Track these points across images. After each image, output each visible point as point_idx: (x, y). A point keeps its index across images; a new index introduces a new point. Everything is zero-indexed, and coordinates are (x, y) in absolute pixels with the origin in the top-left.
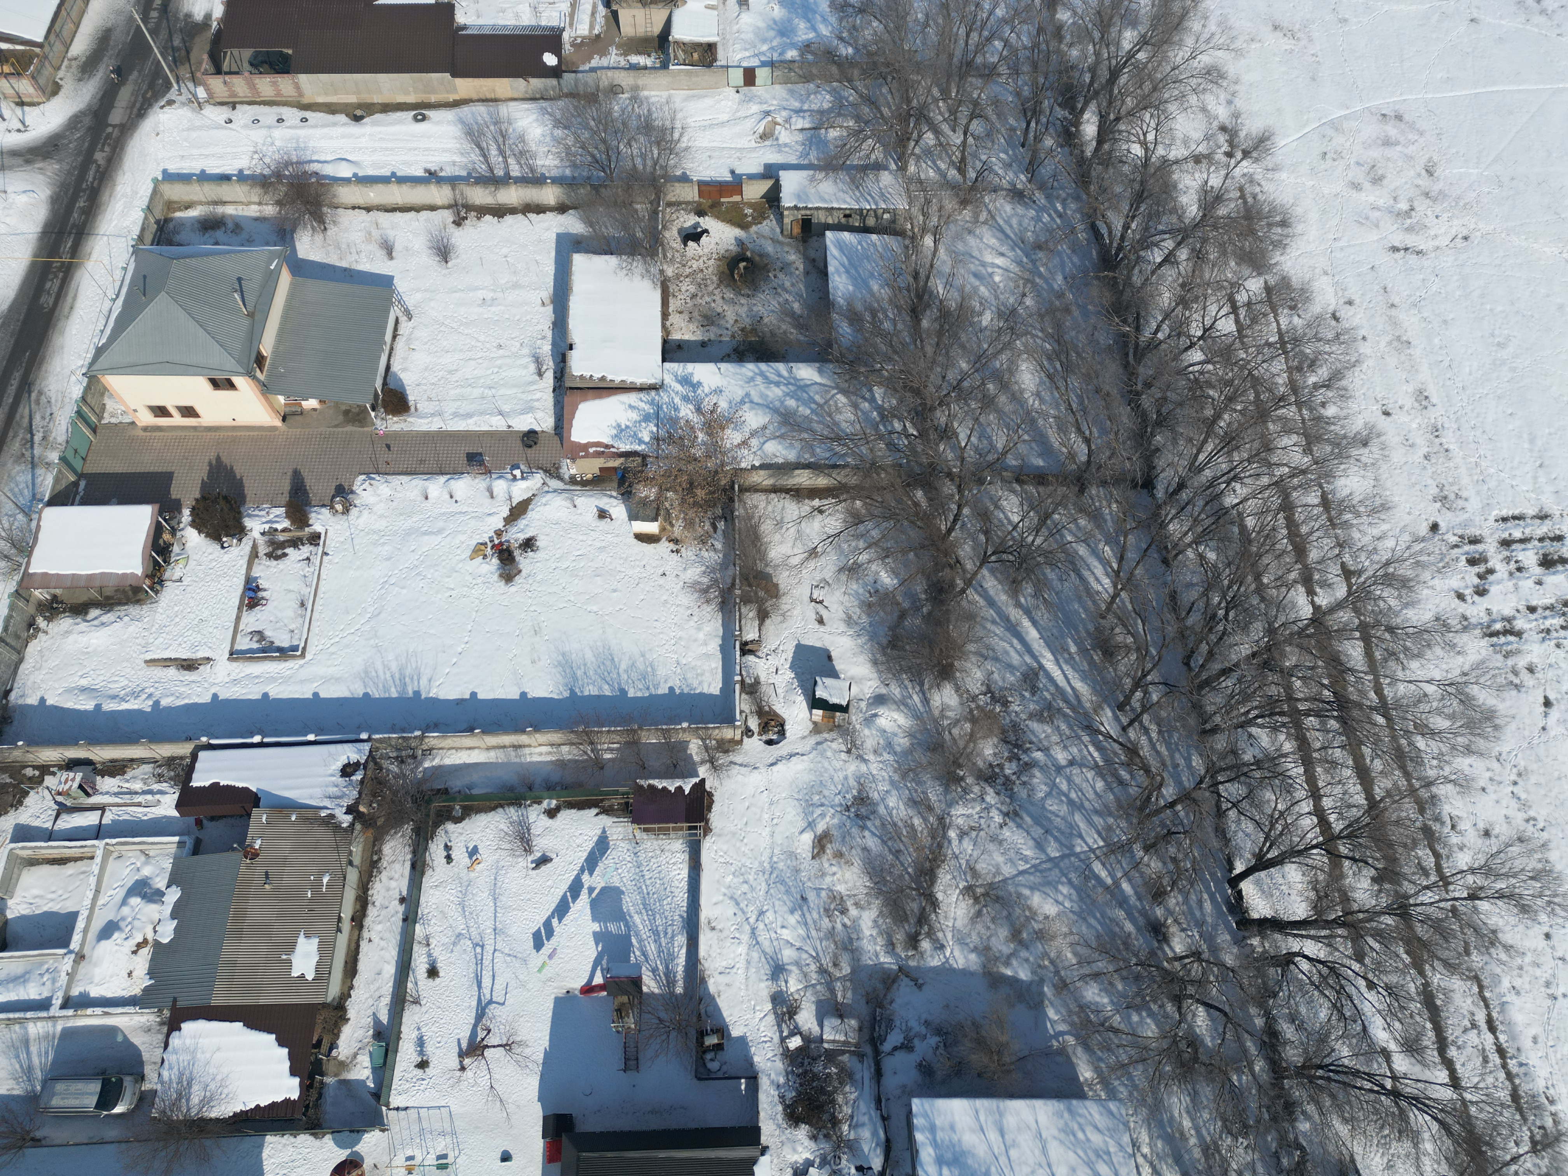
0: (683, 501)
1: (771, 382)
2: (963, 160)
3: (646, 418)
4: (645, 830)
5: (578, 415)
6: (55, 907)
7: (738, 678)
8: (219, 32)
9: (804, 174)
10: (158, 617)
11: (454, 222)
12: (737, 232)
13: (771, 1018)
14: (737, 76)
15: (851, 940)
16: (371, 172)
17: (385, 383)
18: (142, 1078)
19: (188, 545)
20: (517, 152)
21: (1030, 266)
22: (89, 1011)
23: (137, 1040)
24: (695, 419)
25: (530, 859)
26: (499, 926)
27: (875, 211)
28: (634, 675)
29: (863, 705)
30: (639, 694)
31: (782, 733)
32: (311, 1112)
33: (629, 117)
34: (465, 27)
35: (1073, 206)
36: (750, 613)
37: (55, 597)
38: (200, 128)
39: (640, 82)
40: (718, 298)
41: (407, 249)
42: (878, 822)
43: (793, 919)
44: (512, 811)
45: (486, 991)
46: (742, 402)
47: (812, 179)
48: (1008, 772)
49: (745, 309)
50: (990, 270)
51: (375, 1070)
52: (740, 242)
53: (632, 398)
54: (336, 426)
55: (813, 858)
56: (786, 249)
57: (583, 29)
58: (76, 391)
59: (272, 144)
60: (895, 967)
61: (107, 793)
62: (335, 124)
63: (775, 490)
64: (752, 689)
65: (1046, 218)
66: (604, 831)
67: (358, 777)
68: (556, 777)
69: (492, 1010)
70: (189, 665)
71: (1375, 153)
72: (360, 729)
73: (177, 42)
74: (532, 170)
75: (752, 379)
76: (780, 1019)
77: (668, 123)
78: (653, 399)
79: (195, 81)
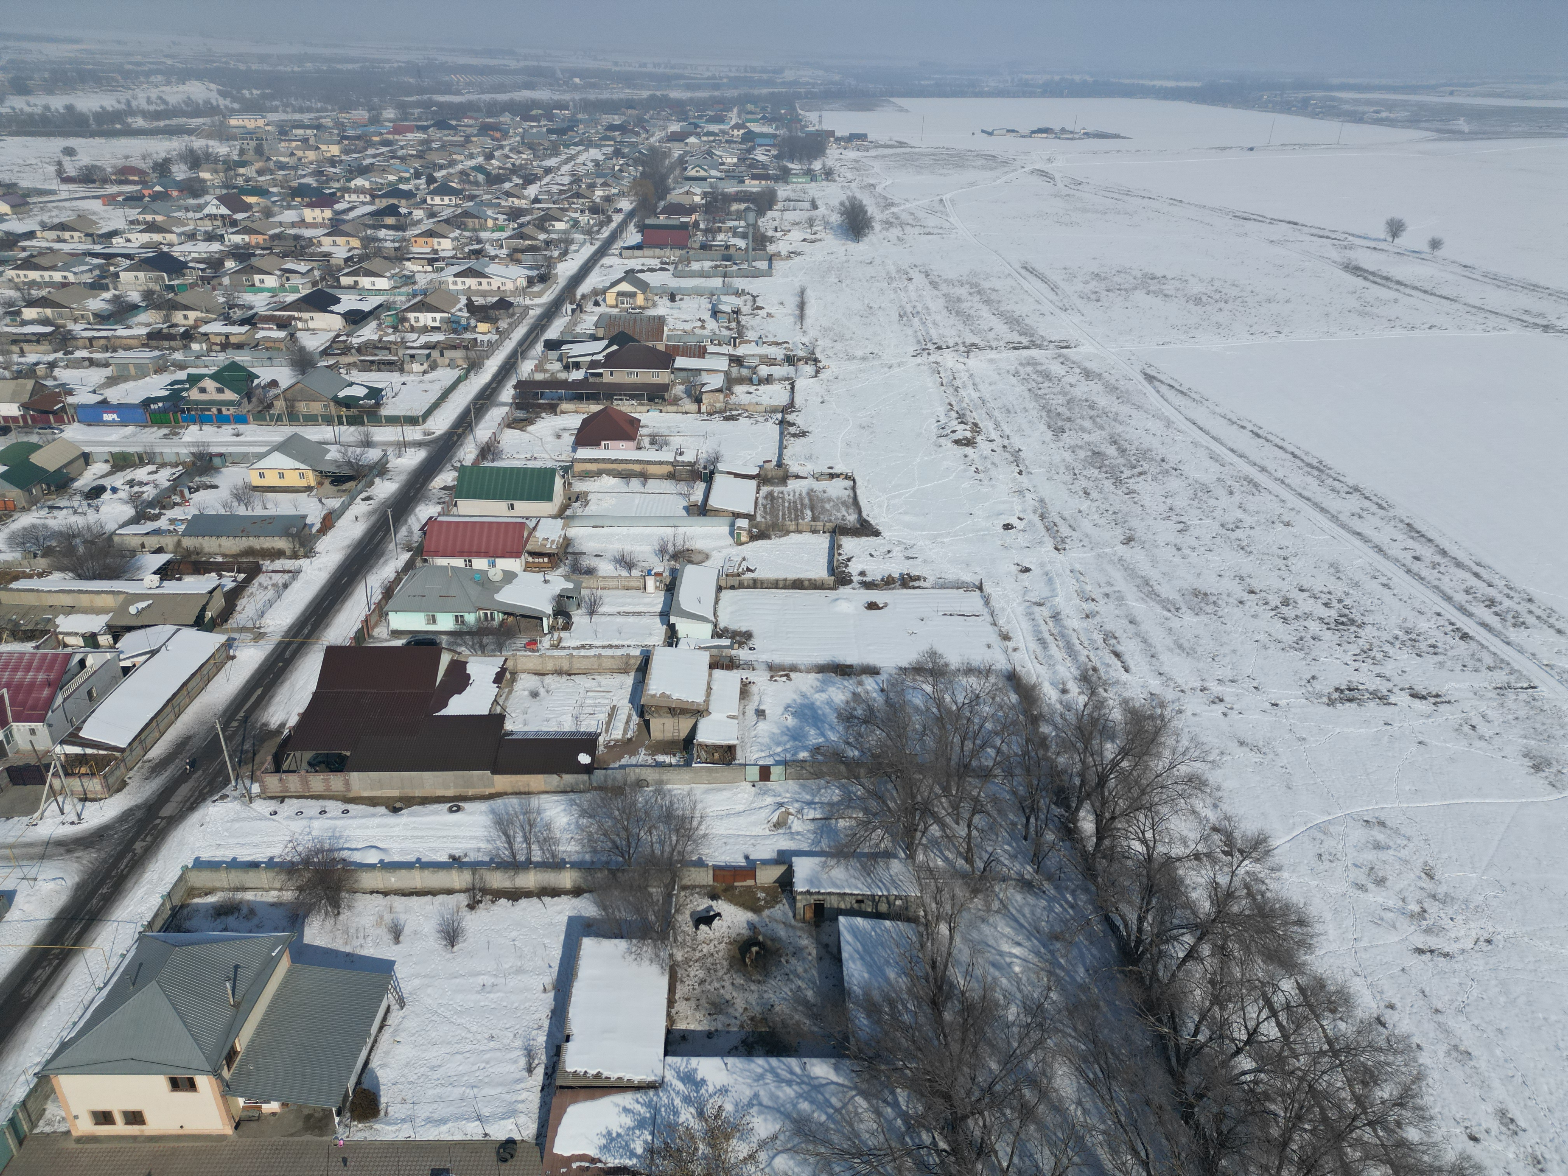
1: (783, 1081)
2: (969, 849)
5: (566, 1120)
8: (289, 737)
9: (817, 860)
11: (468, 906)
12: (750, 916)
14: (753, 773)
16: (396, 858)
17: (359, 1083)
20: (541, 838)
21: (1049, 956)
24: (696, 1125)
27: (887, 897)
33: (652, 807)
34: (511, 733)
35: (1083, 897)
38: (244, 819)
39: (665, 777)
40: (727, 984)
41: (415, 933)
46: (750, 1105)
47: (824, 865)
49: (756, 995)
50: (1008, 960)
52: (752, 926)
53: (627, 1099)
54: (292, 1135)
56: (799, 933)
57: (617, 733)
58: (20, 1093)
59: (309, 833)
62: (373, 815)
65: (1058, 909)
71: (1370, 856)
73: (247, 746)
74: (553, 856)
75: (760, 1077)
77: (688, 813)
78: (651, 1101)
79: (253, 778)
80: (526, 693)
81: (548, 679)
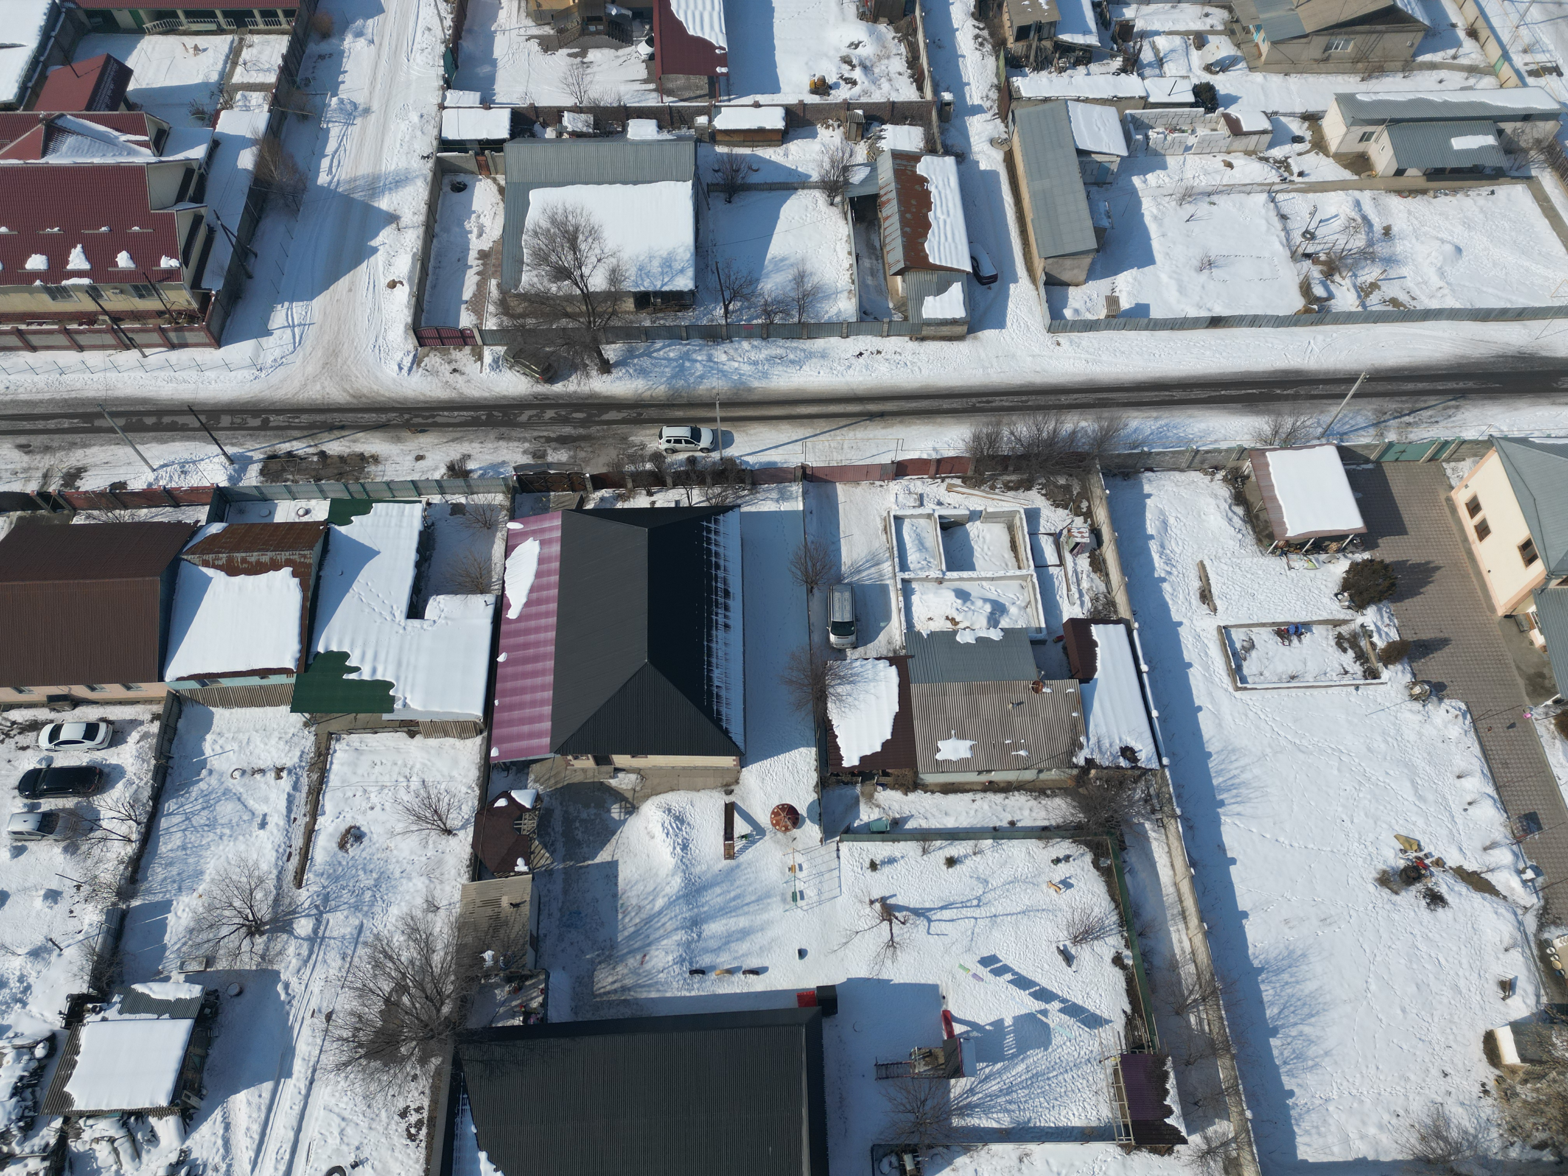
4: (1116, 1072)
6: (977, 553)
10: (1248, 561)
18: (855, 647)
19: (1330, 566)
22: (901, 598)
23: (882, 637)
25: (1068, 943)
26: (999, 920)
28: (1298, 1044)
30: (1275, 1052)
32: (834, 779)
37: (1248, 477)
44: (1114, 918)
45: (939, 915)
51: (868, 825)
54: (1518, 668)
58: (1470, 434)
61: (1075, 564)
66: (1107, 1022)
67: (1123, 763)
68: (1158, 961)
69: (922, 923)
70: (1206, 596)
72: (1171, 756)
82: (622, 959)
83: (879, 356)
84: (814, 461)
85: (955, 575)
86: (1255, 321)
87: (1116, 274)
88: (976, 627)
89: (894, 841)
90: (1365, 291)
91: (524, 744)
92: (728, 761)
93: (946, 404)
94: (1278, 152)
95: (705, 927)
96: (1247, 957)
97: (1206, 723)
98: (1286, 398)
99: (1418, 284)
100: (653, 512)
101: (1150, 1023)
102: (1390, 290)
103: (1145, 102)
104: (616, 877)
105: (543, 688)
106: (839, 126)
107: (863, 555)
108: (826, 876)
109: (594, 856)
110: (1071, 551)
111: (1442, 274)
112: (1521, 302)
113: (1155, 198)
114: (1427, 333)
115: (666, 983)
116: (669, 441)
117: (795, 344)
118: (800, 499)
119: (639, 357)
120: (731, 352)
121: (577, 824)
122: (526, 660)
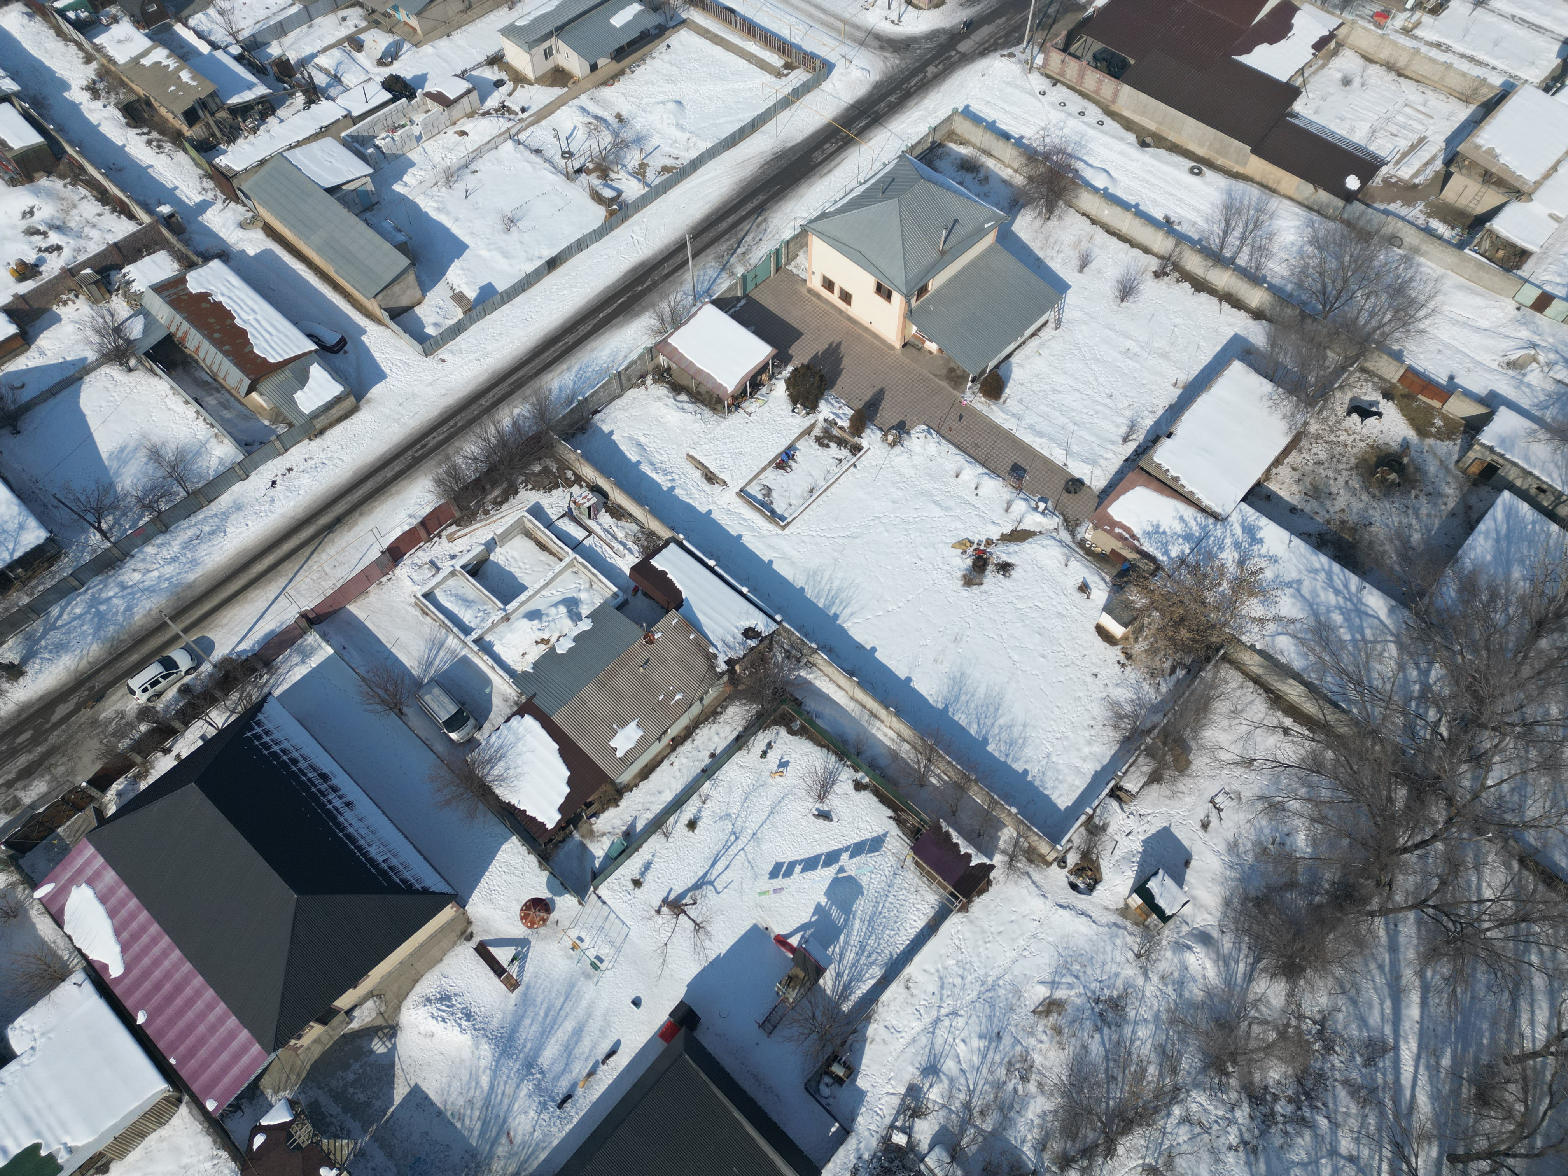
0: (1162, 629)
1: (1333, 587)
3: (1188, 537)
4: (917, 863)
5: (1130, 494)
6: (518, 574)
7: (1089, 811)
8: (1089, 18)
9: (1528, 424)
10: (718, 430)
11: (1155, 272)
12: (1411, 434)
13: (896, 1101)
14: (1530, 294)
15: (1011, 1107)
16: (1120, 193)
17: (997, 367)
18: (479, 727)
19: (773, 393)
20: (1257, 244)
22: (486, 657)
23: (496, 701)
24: (1232, 568)
25: (818, 806)
26: (759, 834)
28: (1004, 735)
29: (1185, 929)
30: (996, 754)
31: (1091, 889)
32: (550, 846)
33: (1388, 272)
34: (1296, 116)
36: (1145, 766)
37: (669, 368)
38: (1017, 87)
39: (1424, 248)
40: (1341, 480)
41: (1099, 271)
42: (1115, 1037)
43: (976, 1043)
44: (833, 758)
45: (715, 873)
46: (1289, 585)
47: (1531, 434)
48: (1278, 1108)
49: (1361, 506)
51: (607, 856)
52: (1406, 445)
53: (1189, 512)
54: (936, 375)
55: (1034, 1012)
56: (1449, 479)
57: (1406, 172)
58: (788, 234)
59: (1062, 129)
60: (1031, 1166)
61: (601, 525)
62: (1122, 139)
63: (1257, 681)
64: (1095, 830)
66: (885, 835)
67: (752, 643)
68: (883, 762)
69: (708, 890)
70: (711, 478)
72: (779, 610)
73: (1052, 11)
74: (1258, 268)
75: (1315, 571)
76: (902, 1109)
77: (1422, 298)
78: (1206, 526)
79: (1042, 48)
80: (1339, 76)
81: (1374, 69)
82: (490, 1156)
83: (293, 473)
84: (308, 603)
85: (514, 604)
86: (580, 245)
87: (444, 274)
88: (566, 631)
89: (637, 850)
90: (640, 173)
91: (235, 1071)
92: (448, 913)
93: (389, 473)
94: (492, 102)
95: (540, 1060)
96: (931, 707)
97: (782, 568)
98: (649, 289)
99: (671, 146)
100: (183, 765)
101: (911, 809)
102: (657, 162)
103: (351, 119)
104: (427, 1098)
105: (210, 1007)
106: (77, 296)
107: (422, 647)
108: (607, 926)
109: (392, 1100)
110: (589, 517)
111: (682, 128)
112: (748, 116)
113: (424, 193)
114: (705, 178)
115: (545, 1135)
116: (145, 690)
117: (200, 515)
118: (324, 644)
119: (43, 636)
120: (141, 566)
121: (351, 1090)
122: (169, 999)
